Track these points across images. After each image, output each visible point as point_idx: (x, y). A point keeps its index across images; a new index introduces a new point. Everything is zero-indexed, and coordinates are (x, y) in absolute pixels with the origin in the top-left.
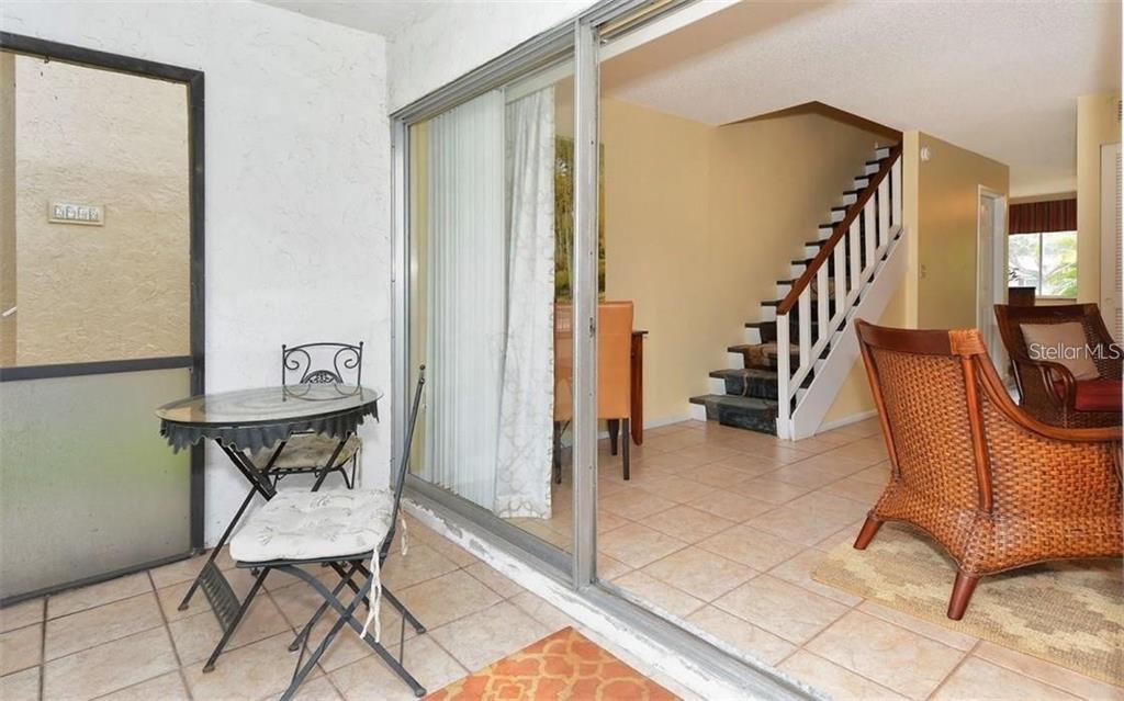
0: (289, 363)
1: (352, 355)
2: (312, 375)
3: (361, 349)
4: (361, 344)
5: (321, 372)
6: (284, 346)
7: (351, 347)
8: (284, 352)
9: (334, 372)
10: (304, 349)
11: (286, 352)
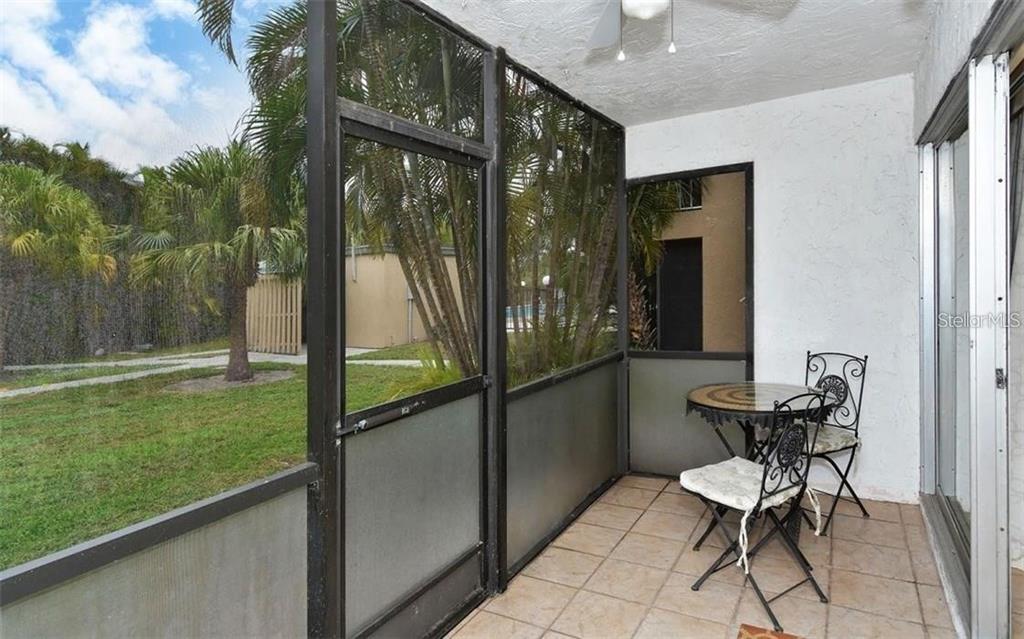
0: (811, 365)
1: (857, 366)
2: (827, 377)
3: (865, 361)
4: (866, 357)
5: (834, 376)
6: (809, 353)
7: (857, 359)
8: (809, 356)
9: (843, 378)
10: (824, 356)
11: (810, 357)
